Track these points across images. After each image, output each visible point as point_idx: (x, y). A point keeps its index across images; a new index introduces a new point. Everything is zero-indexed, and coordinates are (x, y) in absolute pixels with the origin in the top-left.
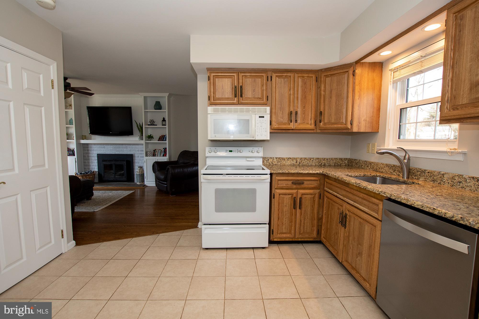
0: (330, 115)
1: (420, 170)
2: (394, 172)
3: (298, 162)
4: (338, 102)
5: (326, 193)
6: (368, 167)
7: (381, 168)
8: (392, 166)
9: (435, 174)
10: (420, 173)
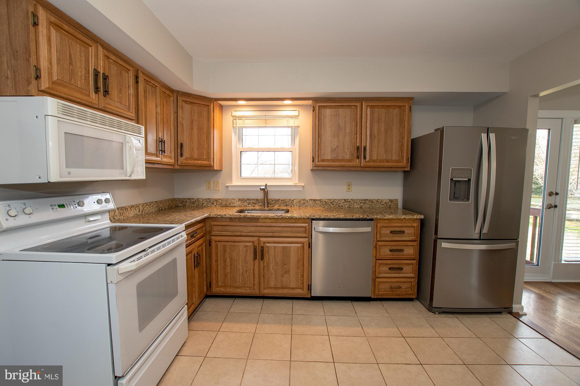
0: (192, 149)
1: (275, 200)
2: (248, 204)
3: (141, 211)
4: (200, 136)
5: (213, 238)
6: (213, 204)
7: (232, 203)
8: (246, 200)
9: (287, 201)
10: (274, 202)
